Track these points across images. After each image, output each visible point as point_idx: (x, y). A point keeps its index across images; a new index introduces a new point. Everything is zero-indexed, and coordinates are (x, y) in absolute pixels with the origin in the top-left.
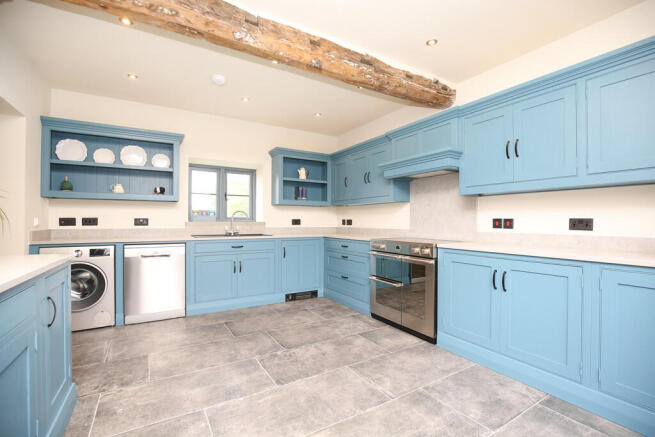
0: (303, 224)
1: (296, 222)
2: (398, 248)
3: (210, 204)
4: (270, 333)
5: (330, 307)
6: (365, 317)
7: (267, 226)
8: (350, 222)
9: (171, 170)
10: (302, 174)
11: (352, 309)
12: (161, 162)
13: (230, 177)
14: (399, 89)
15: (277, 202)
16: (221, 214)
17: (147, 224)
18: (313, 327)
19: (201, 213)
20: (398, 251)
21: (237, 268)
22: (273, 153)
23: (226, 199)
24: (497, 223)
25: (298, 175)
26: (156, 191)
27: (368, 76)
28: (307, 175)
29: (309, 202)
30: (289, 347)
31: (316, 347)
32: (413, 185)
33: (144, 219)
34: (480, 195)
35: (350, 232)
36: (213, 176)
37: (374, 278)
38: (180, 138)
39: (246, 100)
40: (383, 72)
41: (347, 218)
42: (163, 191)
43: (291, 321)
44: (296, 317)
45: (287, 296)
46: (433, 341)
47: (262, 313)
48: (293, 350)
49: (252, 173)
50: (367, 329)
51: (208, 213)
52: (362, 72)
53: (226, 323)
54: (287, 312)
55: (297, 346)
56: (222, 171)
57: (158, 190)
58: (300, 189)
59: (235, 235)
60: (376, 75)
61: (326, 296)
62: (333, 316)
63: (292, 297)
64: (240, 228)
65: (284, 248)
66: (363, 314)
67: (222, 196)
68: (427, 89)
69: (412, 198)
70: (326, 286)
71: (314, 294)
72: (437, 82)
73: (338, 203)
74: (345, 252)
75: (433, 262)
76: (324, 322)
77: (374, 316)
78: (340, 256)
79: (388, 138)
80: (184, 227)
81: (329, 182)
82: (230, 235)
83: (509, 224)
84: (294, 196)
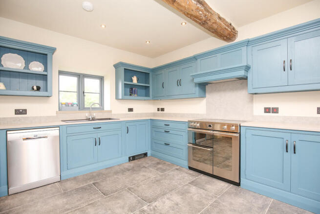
0: (135, 111)
1: (131, 110)
2: (210, 126)
3: (73, 99)
4: (129, 189)
5: (158, 163)
6: (184, 169)
7: (113, 113)
8: (163, 110)
9: (45, 73)
10: (135, 80)
11: (173, 164)
12: (36, 67)
13: (86, 80)
14: (214, 25)
15: (120, 97)
16: (81, 105)
17: (26, 114)
18: (157, 181)
19: (67, 105)
20: (211, 128)
21: (98, 142)
22: (116, 66)
23: (84, 96)
24: (267, 110)
25: (132, 81)
26: (33, 89)
27: (201, 12)
28: (138, 80)
29: (139, 98)
30: (150, 201)
31: (168, 199)
32: (207, 87)
33: (23, 110)
34: (255, 94)
35: (163, 115)
36: (74, 80)
37: (191, 145)
38: (53, 50)
39: (103, 26)
40: (208, 11)
41: (160, 107)
42: (38, 89)
43: (139, 177)
44: (142, 173)
45: (129, 158)
46: (238, 184)
47: (116, 173)
48: (154, 204)
49: (102, 79)
50: (192, 179)
51: (72, 105)
52: (198, 8)
53: (94, 184)
54: (133, 170)
55: (155, 200)
56: (81, 77)
57: (35, 88)
58: (134, 89)
59: (93, 119)
60: (205, 12)
61: (152, 155)
62: (165, 170)
63: (133, 158)
64: (96, 115)
65: (128, 127)
66: (183, 167)
67: (81, 93)
68: (227, 28)
69: (207, 95)
70: (152, 149)
71: (145, 155)
72: (230, 24)
73: (156, 98)
74: (167, 128)
75: (238, 135)
76: (162, 176)
77: (190, 168)
78: (163, 131)
79: (195, 58)
80: (55, 115)
81: (151, 85)
82: (89, 120)
83: (275, 111)
84: (129, 93)
